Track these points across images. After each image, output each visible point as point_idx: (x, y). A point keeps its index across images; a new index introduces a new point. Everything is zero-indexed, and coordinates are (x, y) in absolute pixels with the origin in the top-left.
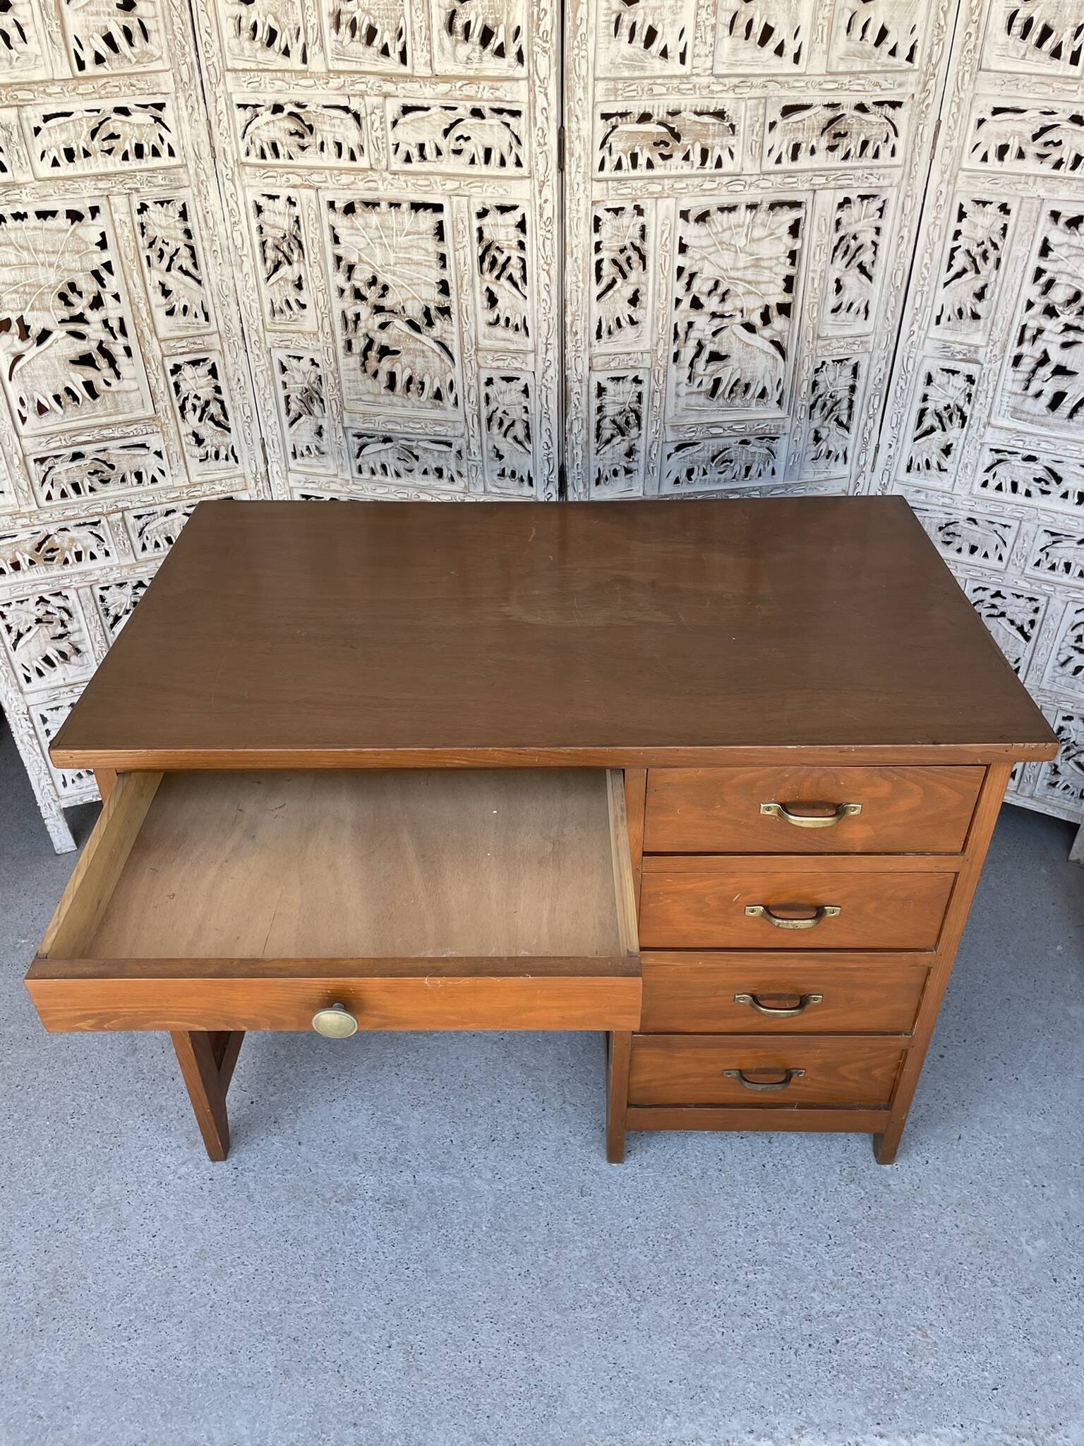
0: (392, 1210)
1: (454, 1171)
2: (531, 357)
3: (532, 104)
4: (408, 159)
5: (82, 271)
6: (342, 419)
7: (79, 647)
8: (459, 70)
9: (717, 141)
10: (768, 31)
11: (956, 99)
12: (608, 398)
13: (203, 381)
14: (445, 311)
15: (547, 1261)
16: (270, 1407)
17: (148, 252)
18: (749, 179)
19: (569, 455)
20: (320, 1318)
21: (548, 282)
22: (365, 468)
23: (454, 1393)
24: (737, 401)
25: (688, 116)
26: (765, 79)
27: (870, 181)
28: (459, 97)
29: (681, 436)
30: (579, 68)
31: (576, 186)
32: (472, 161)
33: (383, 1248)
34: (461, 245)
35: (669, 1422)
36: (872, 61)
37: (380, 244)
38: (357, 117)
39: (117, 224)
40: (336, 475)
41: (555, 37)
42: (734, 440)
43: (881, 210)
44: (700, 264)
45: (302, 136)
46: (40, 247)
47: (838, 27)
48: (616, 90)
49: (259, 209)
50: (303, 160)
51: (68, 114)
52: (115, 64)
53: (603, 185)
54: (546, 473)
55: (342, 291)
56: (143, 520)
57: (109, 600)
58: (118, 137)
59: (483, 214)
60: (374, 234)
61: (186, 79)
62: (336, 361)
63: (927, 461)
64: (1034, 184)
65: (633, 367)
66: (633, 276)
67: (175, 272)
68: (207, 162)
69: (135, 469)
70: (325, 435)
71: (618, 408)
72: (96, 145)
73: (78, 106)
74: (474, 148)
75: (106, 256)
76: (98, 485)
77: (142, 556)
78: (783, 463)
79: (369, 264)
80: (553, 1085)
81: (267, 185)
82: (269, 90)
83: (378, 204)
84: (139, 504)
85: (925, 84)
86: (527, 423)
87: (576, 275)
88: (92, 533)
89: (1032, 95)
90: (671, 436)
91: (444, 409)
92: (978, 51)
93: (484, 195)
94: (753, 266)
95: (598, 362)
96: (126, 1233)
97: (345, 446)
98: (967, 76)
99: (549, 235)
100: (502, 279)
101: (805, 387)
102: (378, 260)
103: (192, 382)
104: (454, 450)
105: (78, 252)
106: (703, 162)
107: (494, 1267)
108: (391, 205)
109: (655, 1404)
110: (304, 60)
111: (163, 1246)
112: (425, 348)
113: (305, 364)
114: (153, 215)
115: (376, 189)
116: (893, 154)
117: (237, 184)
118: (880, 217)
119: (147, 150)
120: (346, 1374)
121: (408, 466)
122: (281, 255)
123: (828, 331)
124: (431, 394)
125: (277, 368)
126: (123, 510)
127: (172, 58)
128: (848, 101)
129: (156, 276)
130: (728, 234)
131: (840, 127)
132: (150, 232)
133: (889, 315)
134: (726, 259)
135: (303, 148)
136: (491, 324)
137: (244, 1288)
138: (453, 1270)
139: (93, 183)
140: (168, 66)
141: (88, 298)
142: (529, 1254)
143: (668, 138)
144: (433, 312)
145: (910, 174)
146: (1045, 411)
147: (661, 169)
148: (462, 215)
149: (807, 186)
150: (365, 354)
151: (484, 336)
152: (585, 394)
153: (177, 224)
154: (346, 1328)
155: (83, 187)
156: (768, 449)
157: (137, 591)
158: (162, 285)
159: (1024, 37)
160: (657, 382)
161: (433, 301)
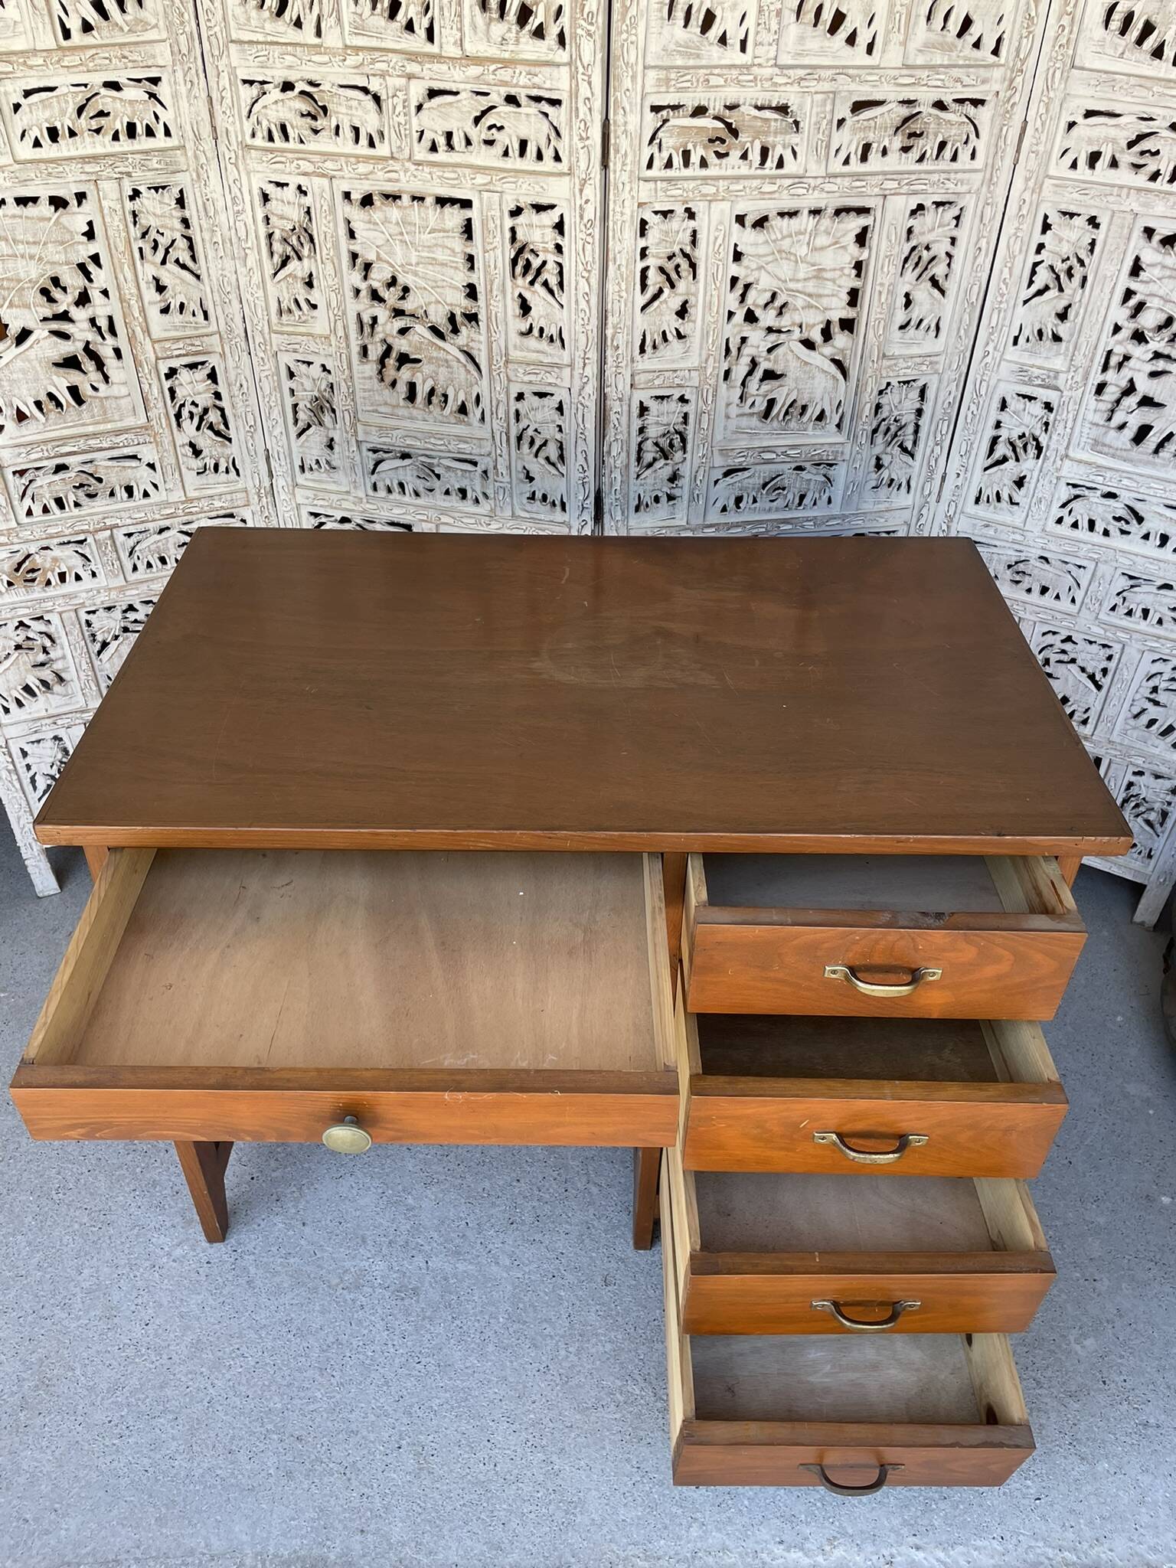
0: (403, 1299)
1: (469, 1257)
2: (567, 371)
3: (574, 93)
4: (434, 148)
5: (67, 263)
6: (356, 432)
7: (63, 675)
8: (493, 51)
9: (779, 138)
10: (839, 18)
11: (1046, 100)
12: (650, 419)
13: (201, 387)
14: (472, 318)
15: (567, 1357)
16: (271, 1511)
17: (141, 243)
18: (812, 182)
19: (606, 480)
20: (325, 1415)
21: (587, 290)
22: (380, 485)
23: (467, 1498)
24: (793, 424)
25: (747, 110)
26: (834, 71)
27: (947, 186)
28: (493, 82)
29: (730, 462)
30: (628, 55)
31: (621, 186)
32: (506, 154)
33: (393, 1340)
34: (492, 246)
35: (695, 1531)
36: (954, 54)
37: (401, 241)
38: (377, 99)
39: (106, 211)
40: (348, 493)
41: (601, 20)
42: (788, 466)
43: (957, 218)
44: (756, 274)
45: (315, 118)
46: (20, 237)
47: (918, 16)
48: (668, 80)
49: (266, 198)
50: (314, 144)
51: (51, 89)
52: (105, 33)
53: (652, 185)
54: (581, 498)
55: (358, 292)
56: (134, 539)
57: (96, 625)
58: (108, 114)
59: (516, 212)
60: (394, 230)
61: (185, 51)
62: (350, 367)
63: (998, 493)
64: (1128, 197)
65: (679, 386)
66: (682, 286)
67: (170, 266)
68: (208, 144)
69: (125, 483)
70: (336, 447)
71: (662, 430)
72: (83, 123)
73: (62, 80)
74: (508, 139)
75: (93, 248)
76: (83, 500)
77: (132, 577)
78: (841, 492)
79: (388, 262)
80: (576, 1163)
81: (275, 171)
82: (278, 65)
83: (399, 197)
84: (129, 521)
85: (1012, 81)
86: (561, 443)
87: (619, 283)
88: (77, 552)
89: (1129, 99)
90: (718, 461)
91: (469, 425)
92: (1072, 47)
93: (518, 192)
94: (815, 277)
95: (641, 379)
96: (116, 1320)
97: (359, 462)
98: (1058, 74)
99: (589, 239)
100: (537, 286)
101: (868, 410)
102: (399, 259)
103: (189, 387)
104: (479, 469)
105: (62, 243)
106: (763, 162)
107: (511, 1362)
108: (414, 198)
109: (680, 1512)
110: (319, 34)
111: (156, 1335)
112: (449, 357)
113: (315, 370)
114: (145, 201)
115: (397, 181)
116: (973, 156)
117: (241, 168)
118: (957, 226)
119: (140, 129)
120: (353, 1476)
121: (428, 485)
122: (289, 249)
123: (895, 350)
124: (455, 408)
125: (284, 373)
126: (111, 528)
127: (169, 27)
128: (926, 97)
129: (149, 270)
130: (788, 241)
131: (915, 126)
132: (143, 221)
133: (962, 332)
134: (785, 269)
135: (316, 132)
136: (522, 334)
137: (244, 1382)
138: (468, 1365)
139: (80, 166)
140: (164, 35)
141: (73, 295)
142: (549, 1348)
143: (725, 134)
144: (459, 319)
145: (991, 180)
146: (1129, 445)
147: (716, 168)
148: (493, 213)
149: (877, 190)
150: (382, 362)
151: (515, 347)
152: (625, 414)
153: (173, 212)
154: (353, 1427)
155: (67, 169)
156: (825, 476)
157: (127, 615)
158: (157, 280)
159: (1123, 32)
160: (705, 403)
161: (460, 306)
